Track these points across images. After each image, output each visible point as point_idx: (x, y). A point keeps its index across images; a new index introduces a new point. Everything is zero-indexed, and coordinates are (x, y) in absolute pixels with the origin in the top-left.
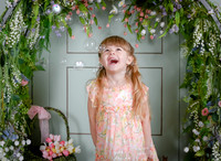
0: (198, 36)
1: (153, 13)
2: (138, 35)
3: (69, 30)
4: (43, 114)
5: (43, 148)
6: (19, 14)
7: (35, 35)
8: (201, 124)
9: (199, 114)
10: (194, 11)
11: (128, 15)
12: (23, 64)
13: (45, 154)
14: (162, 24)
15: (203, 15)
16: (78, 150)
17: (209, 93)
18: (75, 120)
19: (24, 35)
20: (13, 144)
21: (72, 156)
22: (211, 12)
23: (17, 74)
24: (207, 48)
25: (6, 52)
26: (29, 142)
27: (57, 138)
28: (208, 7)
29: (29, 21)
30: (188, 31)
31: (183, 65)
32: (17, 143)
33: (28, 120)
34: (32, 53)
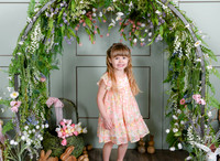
0: (178, 44)
1: (143, 25)
2: (131, 42)
3: (78, 40)
5: (58, 130)
6: (38, 27)
7: (50, 43)
8: (179, 111)
9: (178, 104)
10: (174, 25)
11: (124, 26)
12: (41, 65)
13: (60, 135)
14: (150, 34)
15: (181, 28)
16: (85, 131)
17: (185, 88)
19: (42, 42)
20: (35, 127)
22: (188, 26)
23: (37, 73)
24: (184, 53)
25: (28, 57)
26: (47, 126)
27: (70, 122)
28: (185, 22)
29: (45, 32)
30: (170, 39)
31: (166, 65)
32: (38, 127)
33: (46, 108)
34: (49, 56)
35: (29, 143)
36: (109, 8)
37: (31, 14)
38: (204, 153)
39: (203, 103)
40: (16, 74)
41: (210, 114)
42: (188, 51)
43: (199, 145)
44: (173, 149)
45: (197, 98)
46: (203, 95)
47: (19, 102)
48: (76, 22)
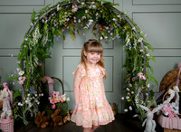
0: (128, 40)
1: (107, 28)
2: (99, 39)
4: (50, 81)
5: (50, 98)
6: (37, 29)
7: (46, 39)
8: (131, 85)
10: (125, 28)
11: (94, 29)
12: (39, 55)
13: (51, 102)
14: (111, 34)
16: (68, 99)
17: (134, 69)
18: (67, 84)
19: (40, 40)
20: (34, 95)
21: (65, 102)
22: (134, 28)
23: (36, 60)
25: (31, 49)
26: (42, 95)
27: (58, 93)
29: (42, 32)
30: (123, 37)
32: (36, 95)
34: (45, 49)
35: (30, 106)
36: (84, 17)
37: (33, 21)
38: (146, 112)
39: (144, 78)
40: (23, 60)
41: (148, 86)
42: (135, 44)
43: (142, 106)
44: (126, 110)
45: (140, 75)
46: (144, 73)
47: (24, 78)
48: (63, 26)
